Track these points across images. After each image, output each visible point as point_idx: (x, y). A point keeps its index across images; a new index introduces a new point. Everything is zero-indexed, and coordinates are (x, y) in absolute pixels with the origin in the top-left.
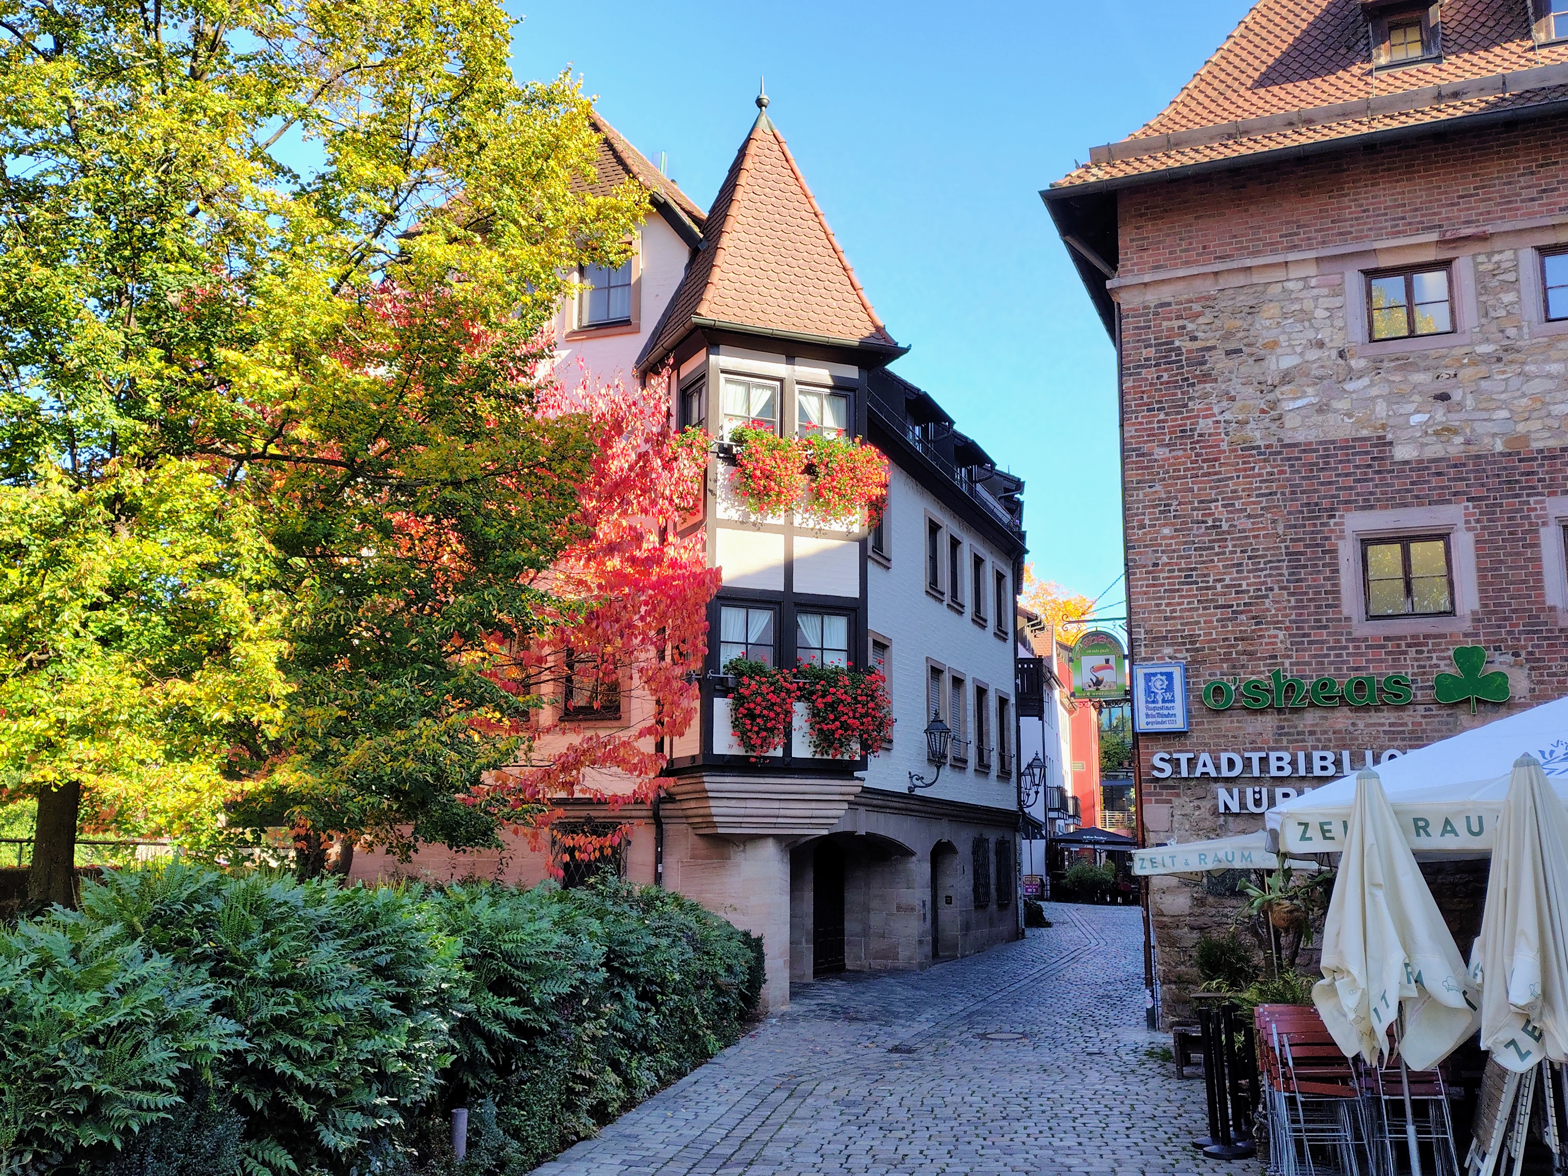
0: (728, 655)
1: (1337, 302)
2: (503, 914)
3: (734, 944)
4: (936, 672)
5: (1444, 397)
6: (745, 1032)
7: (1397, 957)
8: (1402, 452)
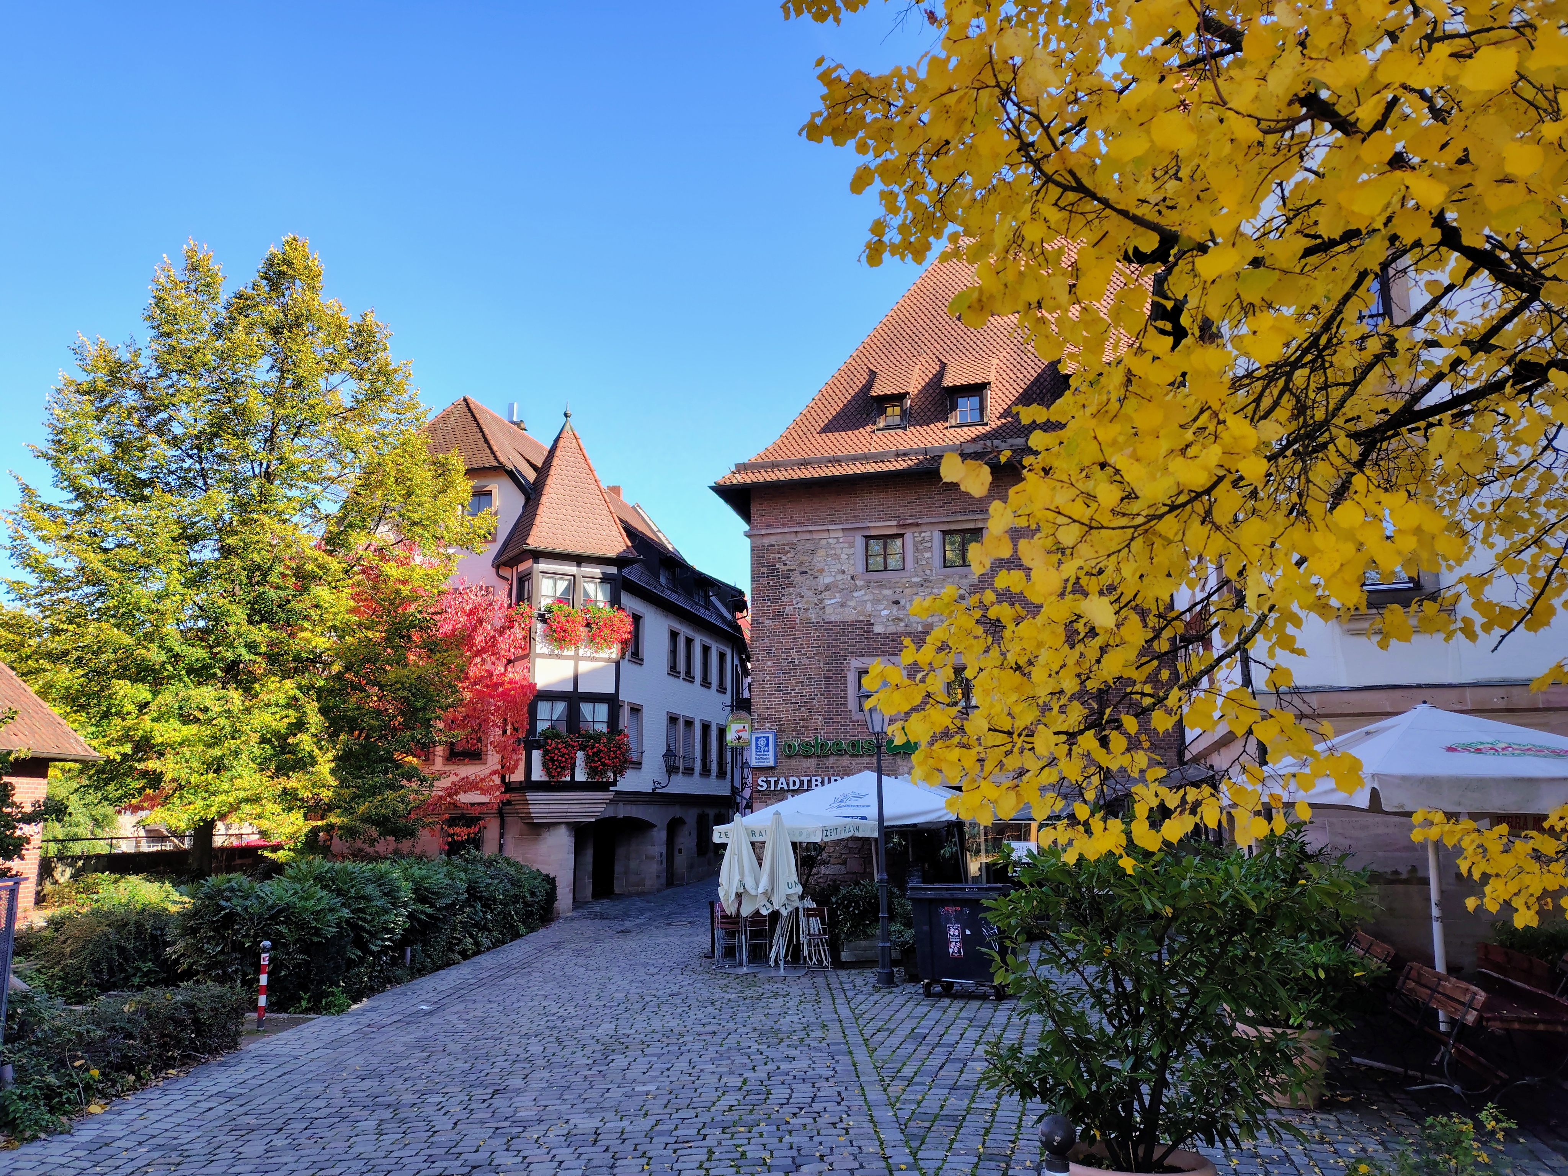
0: (541, 726)
1: (851, 551)
2: (424, 872)
3: (539, 881)
4: (673, 720)
5: (897, 602)
6: (543, 926)
7: (737, 878)
8: (878, 629)
